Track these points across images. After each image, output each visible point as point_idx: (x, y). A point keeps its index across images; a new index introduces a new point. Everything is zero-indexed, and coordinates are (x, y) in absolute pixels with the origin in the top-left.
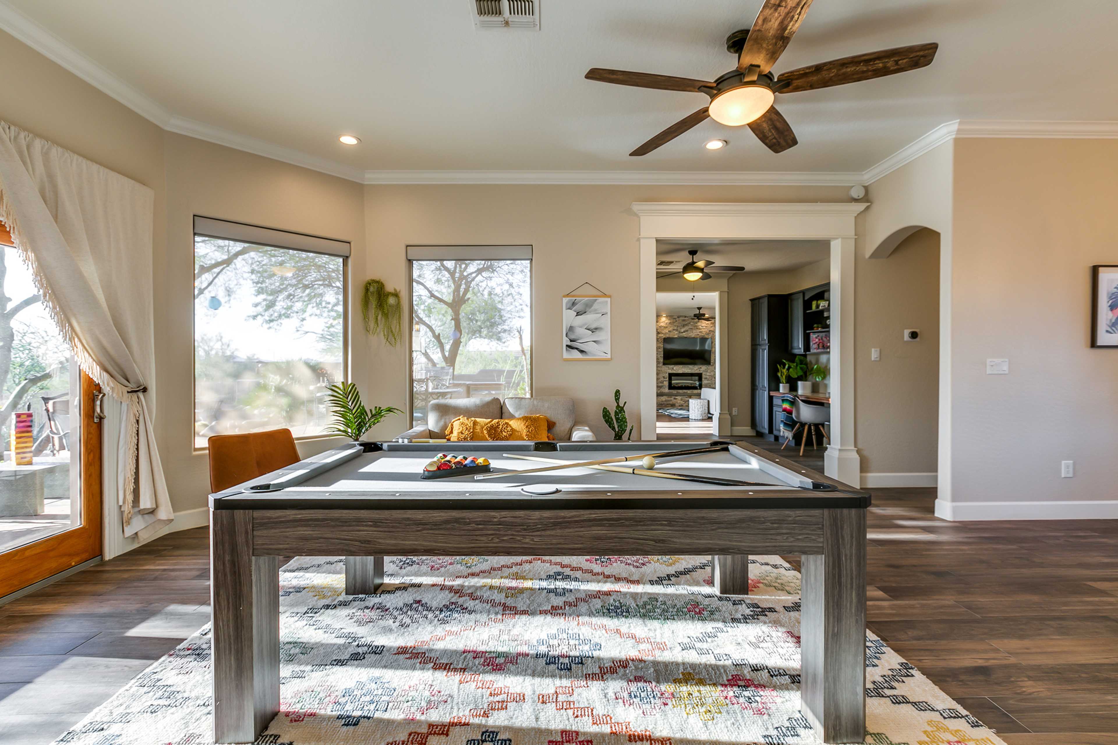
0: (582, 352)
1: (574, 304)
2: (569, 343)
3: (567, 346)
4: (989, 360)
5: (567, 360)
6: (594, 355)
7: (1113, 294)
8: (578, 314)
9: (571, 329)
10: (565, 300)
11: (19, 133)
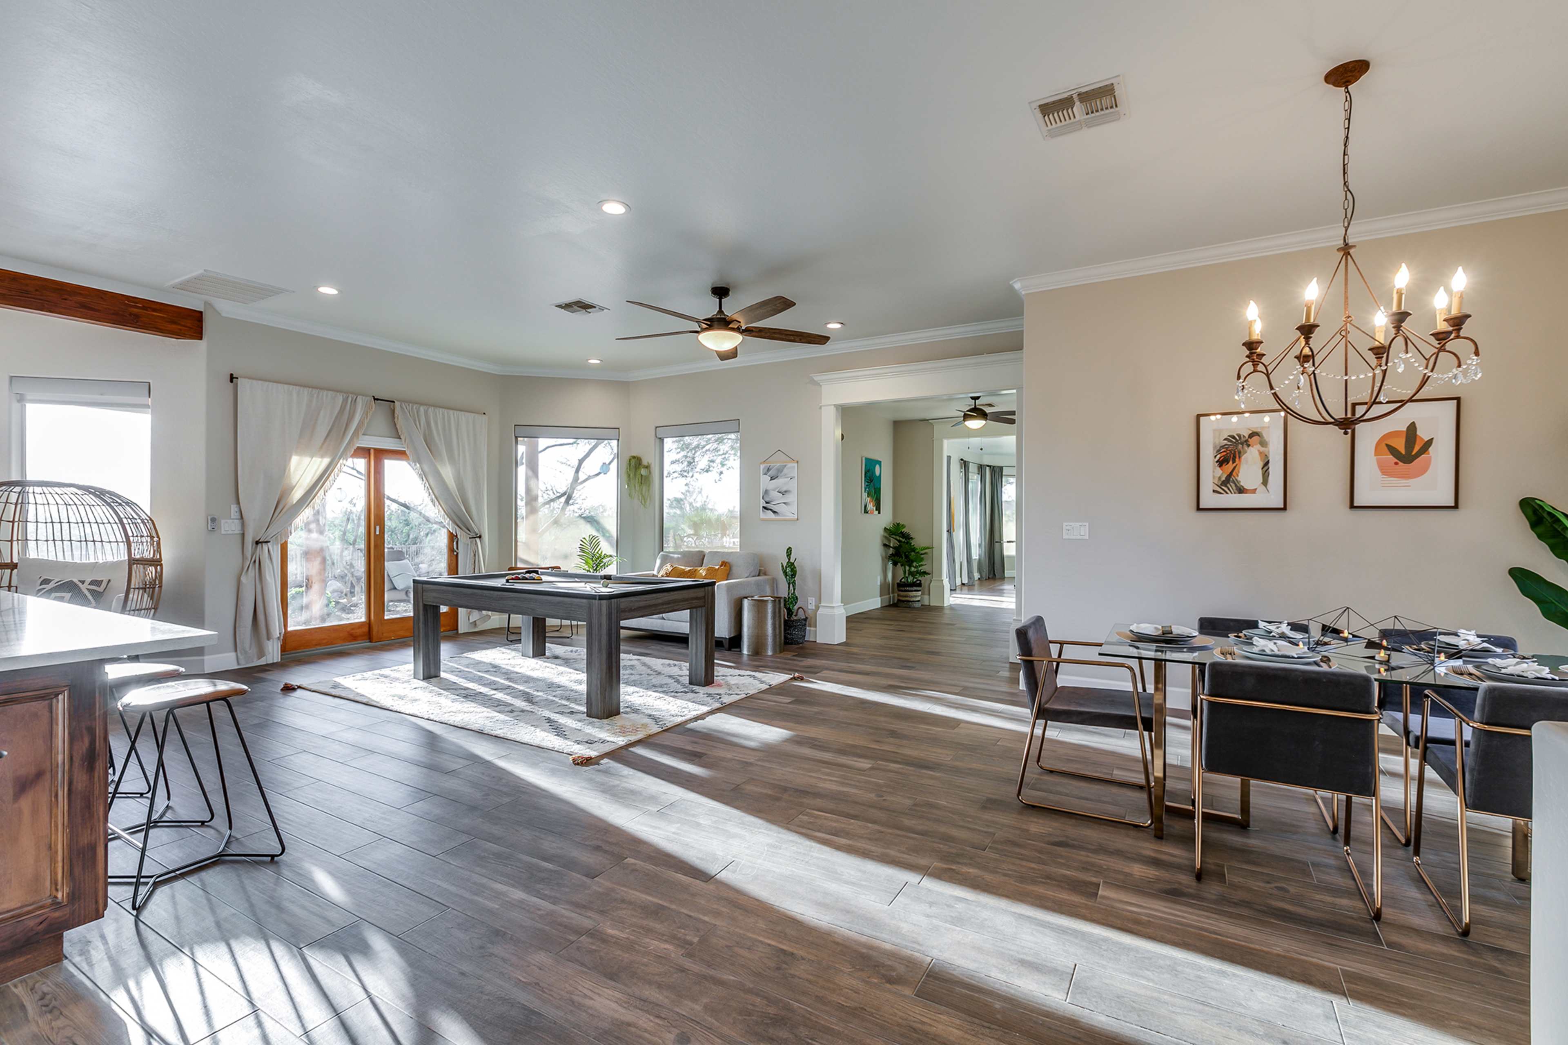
0: (774, 512)
1: (769, 470)
2: (765, 505)
3: (763, 507)
4: (1065, 524)
5: (763, 520)
6: (784, 516)
7: (1222, 447)
8: (772, 479)
9: (766, 492)
10: (762, 467)
11: (419, 408)
